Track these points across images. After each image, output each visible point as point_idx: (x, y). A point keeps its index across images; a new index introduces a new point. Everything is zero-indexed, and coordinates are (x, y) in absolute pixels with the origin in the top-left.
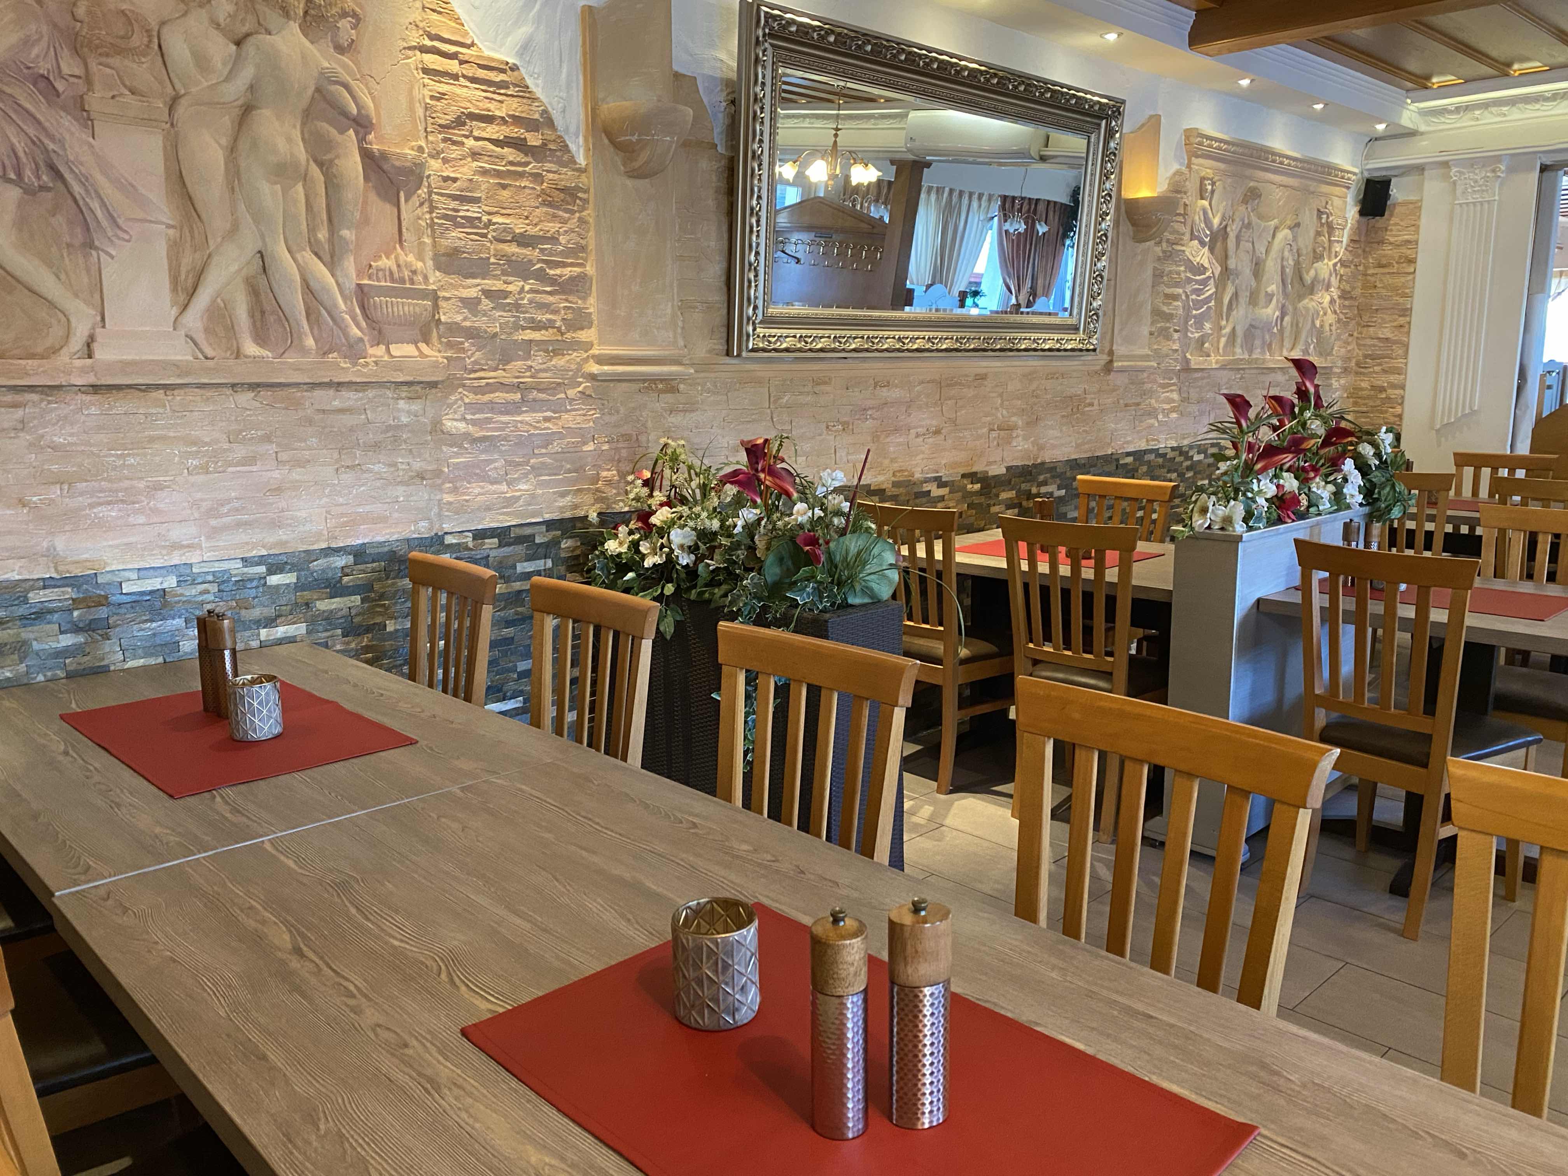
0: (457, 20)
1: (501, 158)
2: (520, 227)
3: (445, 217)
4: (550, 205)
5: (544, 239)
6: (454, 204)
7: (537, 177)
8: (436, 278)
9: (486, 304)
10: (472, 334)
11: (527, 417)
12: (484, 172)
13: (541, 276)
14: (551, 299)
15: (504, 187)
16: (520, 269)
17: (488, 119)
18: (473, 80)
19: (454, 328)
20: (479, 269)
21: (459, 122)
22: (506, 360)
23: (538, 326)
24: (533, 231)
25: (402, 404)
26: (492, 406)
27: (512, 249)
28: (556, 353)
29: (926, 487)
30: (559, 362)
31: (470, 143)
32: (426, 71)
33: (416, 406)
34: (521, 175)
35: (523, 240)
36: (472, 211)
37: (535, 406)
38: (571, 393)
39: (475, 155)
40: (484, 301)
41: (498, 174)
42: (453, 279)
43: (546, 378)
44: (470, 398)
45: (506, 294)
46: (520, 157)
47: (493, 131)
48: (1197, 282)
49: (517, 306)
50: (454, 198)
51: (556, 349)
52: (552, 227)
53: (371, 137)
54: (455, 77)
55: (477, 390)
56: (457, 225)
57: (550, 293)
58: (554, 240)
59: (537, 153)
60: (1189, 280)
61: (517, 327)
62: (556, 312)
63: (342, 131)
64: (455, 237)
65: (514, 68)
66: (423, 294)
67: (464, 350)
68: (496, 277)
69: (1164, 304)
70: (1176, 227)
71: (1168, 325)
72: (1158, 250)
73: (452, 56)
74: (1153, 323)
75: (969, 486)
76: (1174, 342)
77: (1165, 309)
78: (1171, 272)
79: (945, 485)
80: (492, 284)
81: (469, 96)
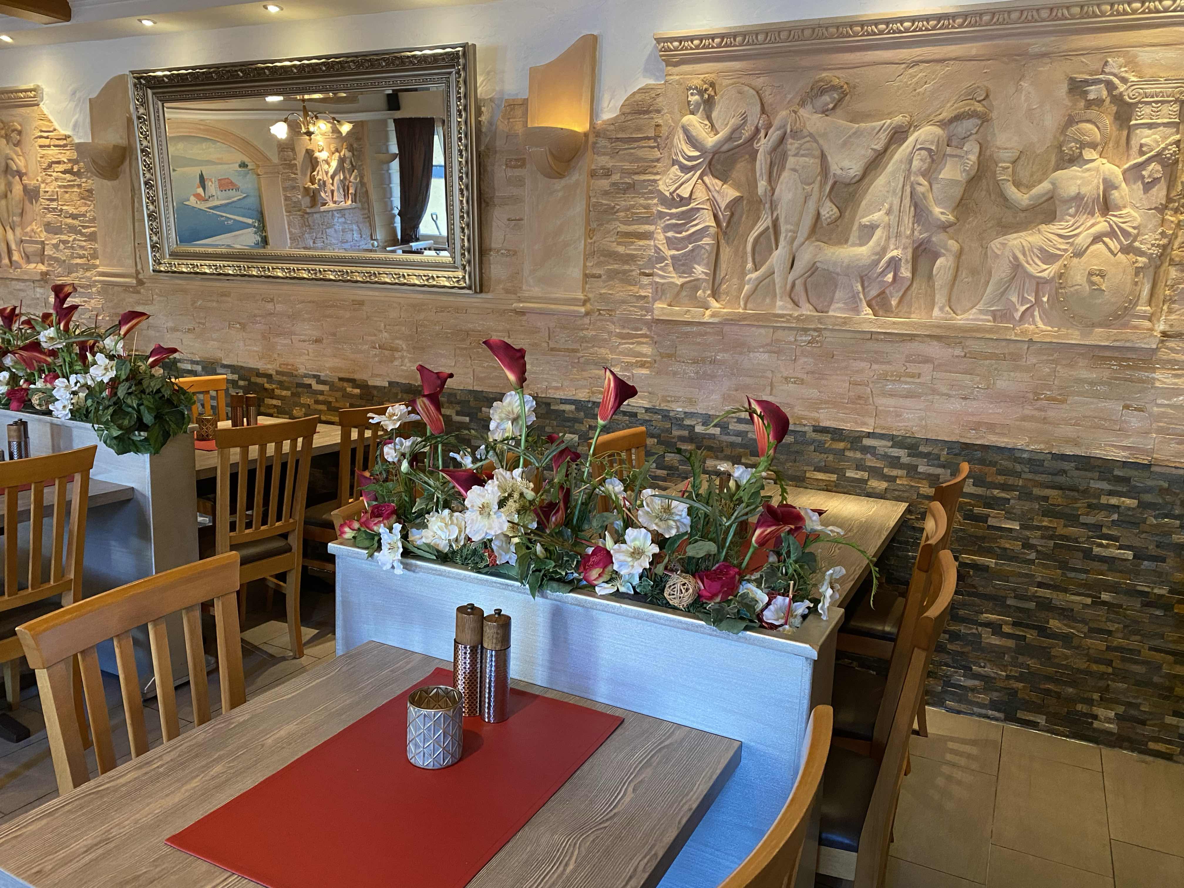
0: (49, 121)
1: (65, 179)
2: (71, 210)
3: (45, 208)
4: (83, 198)
5: (81, 216)
6: (48, 203)
7: (79, 186)
8: (43, 236)
9: (62, 246)
10: (56, 260)
12: (60, 187)
13: (81, 233)
14: (84, 244)
15: (66, 192)
16: (73, 229)
17: (59, 163)
18: (55, 146)
19: (51, 258)
20: (57, 231)
21: (50, 166)
23: (80, 257)
24: (75, 212)
25: (38, 290)
27: (69, 221)
28: (87, 270)
29: (307, 381)
30: (88, 274)
31: (55, 174)
32: (41, 146)
33: (41, 291)
34: (73, 186)
35: (74, 217)
36: (54, 205)
38: (94, 290)
39: (56, 179)
40: (61, 245)
41: (65, 187)
42: (50, 236)
43: (84, 282)
45: (68, 242)
46: (73, 178)
47: (61, 168)
48: (672, 216)
49: (72, 248)
50: (48, 200)
51: (88, 268)
52: (83, 209)
53: (24, 178)
54: (49, 146)
56: (50, 212)
57: (85, 241)
58: (84, 215)
59: (78, 174)
60: (661, 215)
61: (73, 258)
62: (86, 250)
63: (14, 177)
64: (50, 217)
65: (69, 136)
66: (36, 242)
67: (54, 267)
68: (65, 234)
69: (619, 244)
70: (640, 153)
71: (627, 267)
72: (604, 184)
73: (47, 138)
74: (599, 264)
75: (349, 390)
76: (642, 287)
77: (621, 249)
78: (633, 206)
79: (324, 383)
80: (64, 237)
81: (53, 153)
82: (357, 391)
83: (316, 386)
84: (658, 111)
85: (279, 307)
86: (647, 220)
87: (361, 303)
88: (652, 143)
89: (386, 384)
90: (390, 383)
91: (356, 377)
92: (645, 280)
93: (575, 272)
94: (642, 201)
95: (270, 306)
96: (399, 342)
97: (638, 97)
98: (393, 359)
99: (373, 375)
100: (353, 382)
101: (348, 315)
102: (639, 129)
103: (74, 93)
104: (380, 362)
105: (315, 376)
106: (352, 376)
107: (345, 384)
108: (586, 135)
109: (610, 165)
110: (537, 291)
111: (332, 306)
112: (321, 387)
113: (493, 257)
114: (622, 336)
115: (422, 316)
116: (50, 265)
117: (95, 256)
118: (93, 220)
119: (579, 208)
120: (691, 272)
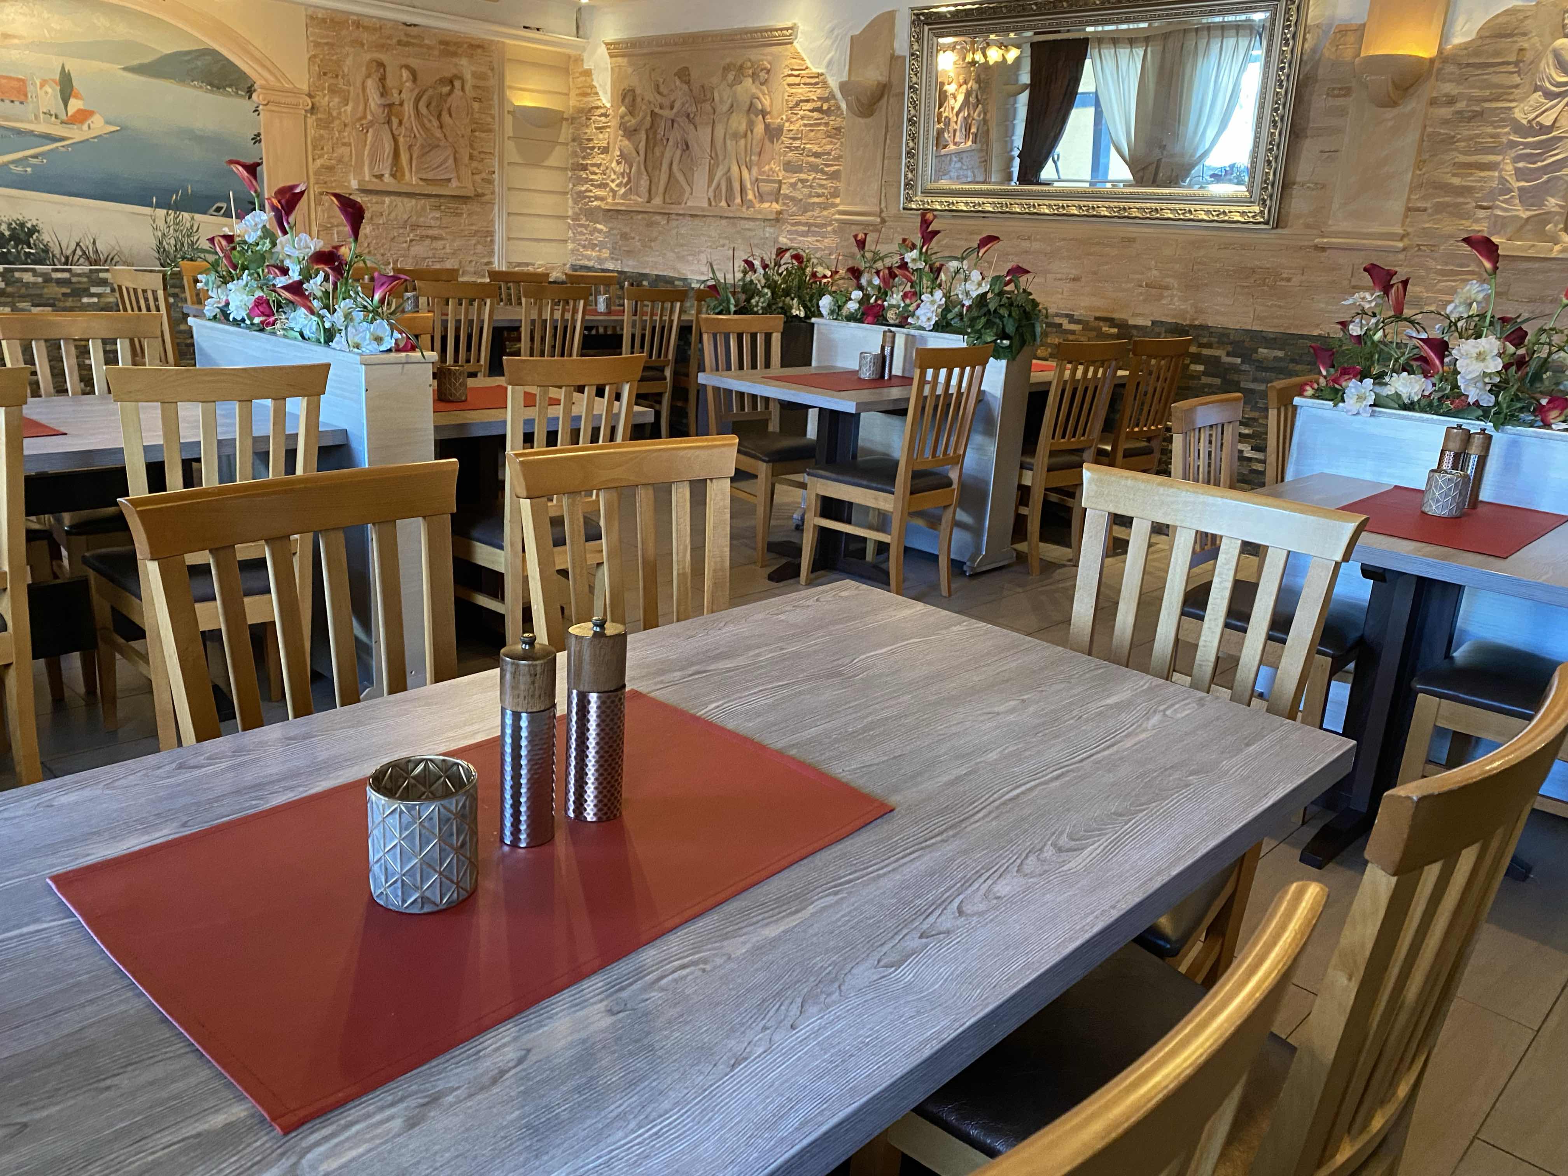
0: (803, 60)
1: (812, 117)
2: (815, 148)
3: (786, 147)
4: (829, 137)
5: (825, 154)
6: (790, 141)
7: (827, 124)
8: (781, 175)
10: (793, 199)
11: (809, 239)
12: (805, 125)
13: (823, 172)
14: (824, 182)
15: (812, 131)
16: (814, 168)
17: (807, 101)
18: (805, 84)
19: (786, 197)
20: (798, 169)
21: (797, 104)
22: (805, 211)
23: (819, 196)
24: (820, 150)
25: (768, 229)
26: (797, 233)
27: (812, 159)
28: (825, 209)
30: (825, 213)
31: (801, 113)
32: (789, 85)
33: (772, 230)
34: (820, 124)
35: (817, 155)
36: (797, 143)
37: (815, 234)
38: (829, 229)
39: (802, 118)
40: (799, 184)
41: (811, 125)
42: (788, 175)
43: (819, 221)
44: (789, 228)
45: (807, 181)
46: (821, 116)
47: (809, 106)
48: (1526, 145)
49: (811, 186)
50: (791, 138)
51: (825, 207)
52: (829, 147)
53: (768, 117)
54: (799, 85)
55: (793, 225)
56: (792, 150)
57: (826, 179)
58: (829, 154)
59: (827, 113)
60: (1513, 145)
61: (810, 196)
62: (826, 189)
63: (757, 116)
64: (791, 155)
65: (822, 74)
66: (774, 181)
68: (805, 173)
69: (1454, 175)
70: (1495, 79)
71: (1460, 200)
72: (1445, 112)
73: (798, 76)
74: (1424, 198)
75: (1105, 329)
76: (1477, 221)
77: (1456, 181)
78: (1478, 136)
79: (1078, 322)
80: (803, 176)
81: (802, 92)
82: (1114, 330)
83: (1067, 326)
84: (1524, 34)
85: (1036, 246)
86: (1492, 151)
87: (1132, 240)
88: (1511, 68)
89: (1150, 324)
90: (1153, 322)
91: (1116, 316)
92: (1481, 213)
93: (1397, 206)
94: (1490, 130)
95: (1026, 244)
96: (1170, 280)
97: (1501, 20)
98: (1161, 297)
99: (1134, 315)
100: (1111, 322)
101: (1114, 252)
102: (1497, 54)
103: (832, 30)
104: (1145, 300)
105: (1067, 316)
106: (1109, 315)
107: (1101, 324)
108: (1432, 61)
109: (1455, 92)
110: (1346, 226)
111: (1098, 244)
112: (1073, 327)
113: (1296, 191)
114: (1442, 273)
115: (1202, 253)
116: (784, 204)
117: (835, 195)
118: (838, 158)
119: (1411, 138)
120: (1541, 205)
